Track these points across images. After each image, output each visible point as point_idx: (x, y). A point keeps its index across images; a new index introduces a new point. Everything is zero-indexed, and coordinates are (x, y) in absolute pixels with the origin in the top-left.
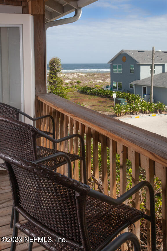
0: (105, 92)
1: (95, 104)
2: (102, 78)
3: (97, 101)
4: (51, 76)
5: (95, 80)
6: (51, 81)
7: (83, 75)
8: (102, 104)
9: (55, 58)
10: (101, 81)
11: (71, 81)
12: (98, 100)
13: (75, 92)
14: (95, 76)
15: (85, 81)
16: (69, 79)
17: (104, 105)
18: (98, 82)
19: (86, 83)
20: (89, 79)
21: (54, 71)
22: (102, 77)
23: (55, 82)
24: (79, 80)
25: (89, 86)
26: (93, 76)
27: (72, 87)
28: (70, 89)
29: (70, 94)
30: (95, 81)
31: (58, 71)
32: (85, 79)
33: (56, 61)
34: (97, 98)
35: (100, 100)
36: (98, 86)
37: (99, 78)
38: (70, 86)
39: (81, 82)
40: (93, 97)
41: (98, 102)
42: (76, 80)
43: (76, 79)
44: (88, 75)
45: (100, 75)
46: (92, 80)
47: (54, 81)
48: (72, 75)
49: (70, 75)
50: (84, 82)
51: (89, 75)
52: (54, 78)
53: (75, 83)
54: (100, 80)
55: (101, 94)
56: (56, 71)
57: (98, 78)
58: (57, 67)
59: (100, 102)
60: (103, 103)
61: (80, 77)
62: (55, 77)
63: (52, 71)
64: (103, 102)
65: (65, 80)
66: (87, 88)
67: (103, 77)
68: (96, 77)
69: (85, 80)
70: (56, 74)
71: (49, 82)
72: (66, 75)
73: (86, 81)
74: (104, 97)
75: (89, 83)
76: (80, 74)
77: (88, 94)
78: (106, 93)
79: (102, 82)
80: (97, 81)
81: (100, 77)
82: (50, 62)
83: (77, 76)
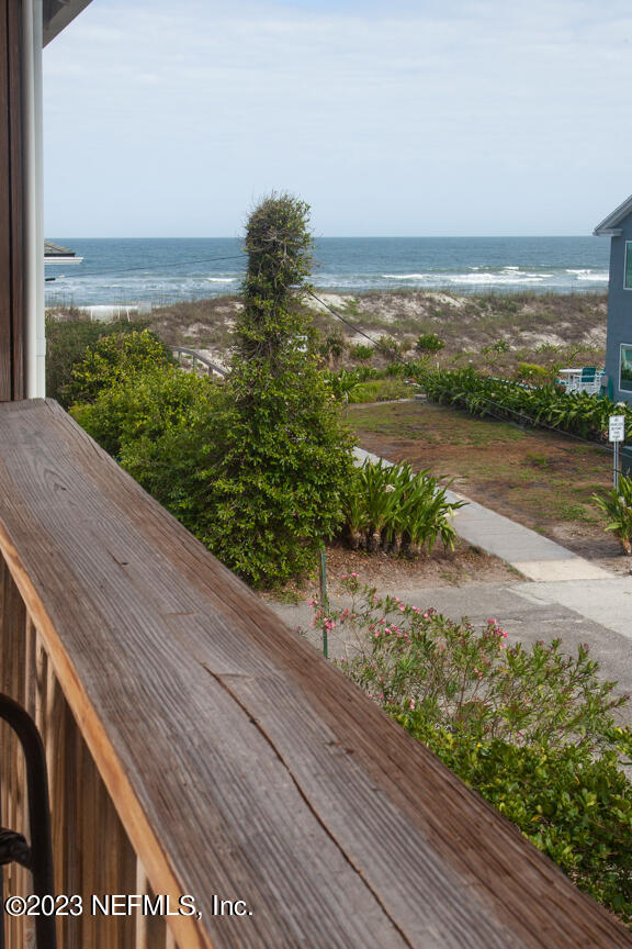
0: (570, 408)
1: (505, 475)
2: (565, 325)
3: (516, 458)
4: (255, 308)
5: (525, 335)
6: (253, 335)
7: (458, 303)
8: (545, 477)
9: (277, 199)
10: (554, 341)
11: (386, 336)
12: (522, 450)
13: (406, 404)
14: (527, 310)
15: (466, 339)
16: (375, 326)
17: (555, 482)
18: (539, 345)
19: (472, 349)
20: (492, 330)
21: (270, 279)
22: (564, 320)
23: (274, 342)
24: (430, 333)
25: (485, 370)
26: (514, 310)
27: (391, 373)
28: (379, 383)
29: (372, 411)
30: (520, 342)
31: (291, 278)
32: (466, 327)
33: (285, 219)
34: (518, 437)
35: (535, 454)
36: (536, 371)
37: (548, 324)
38: (379, 364)
39: (440, 347)
40: (500, 430)
41: (524, 465)
42: (413, 331)
43: (415, 329)
44: (483, 306)
45: (555, 304)
46: (507, 336)
47: (267, 334)
48: (396, 300)
49: (381, 304)
50: (463, 344)
51: (489, 306)
52: (268, 319)
53: (407, 348)
54: (549, 333)
55: (544, 415)
56: (280, 276)
57: (540, 319)
58: (291, 254)
59: (535, 464)
60: (554, 470)
61: (437, 314)
62: (275, 314)
63: (260, 279)
64: (551, 466)
65: (353, 329)
66: (470, 383)
67: (572, 320)
68: (527, 317)
69: (467, 331)
70: (279, 293)
71: (245, 338)
72: (364, 306)
73: (472, 338)
74: (565, 438)
75: (485, 352)
76: (437, 297)
77: (476, 415)
78: (573, 413)
79: (564, 344)
80: (535, 341)
81: (551, 317)
82: (252, 221)
83: (420, 310)
